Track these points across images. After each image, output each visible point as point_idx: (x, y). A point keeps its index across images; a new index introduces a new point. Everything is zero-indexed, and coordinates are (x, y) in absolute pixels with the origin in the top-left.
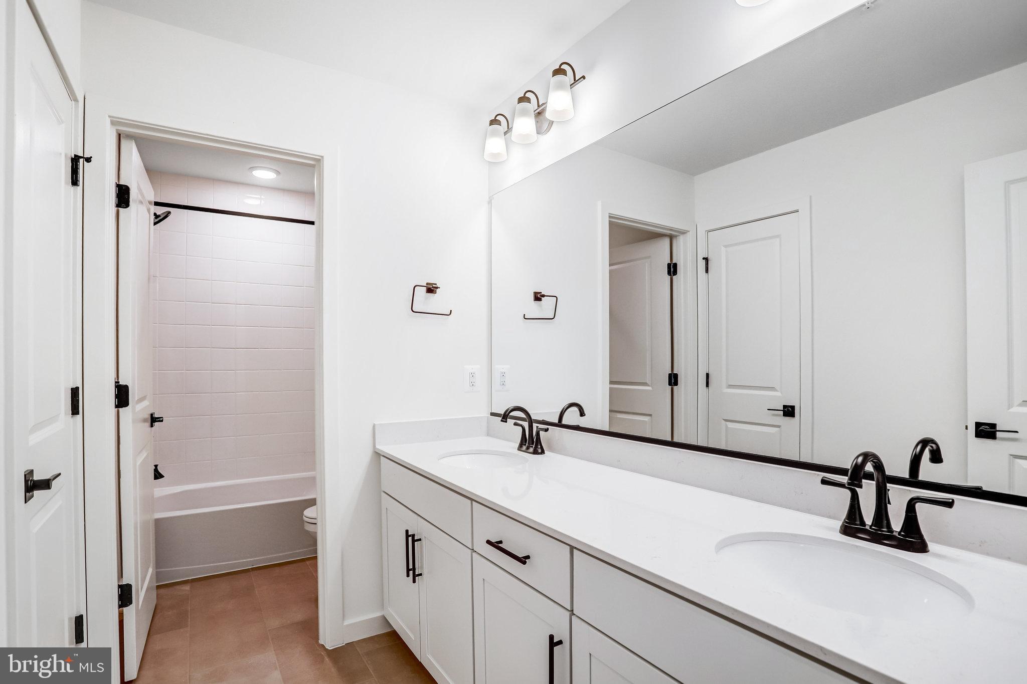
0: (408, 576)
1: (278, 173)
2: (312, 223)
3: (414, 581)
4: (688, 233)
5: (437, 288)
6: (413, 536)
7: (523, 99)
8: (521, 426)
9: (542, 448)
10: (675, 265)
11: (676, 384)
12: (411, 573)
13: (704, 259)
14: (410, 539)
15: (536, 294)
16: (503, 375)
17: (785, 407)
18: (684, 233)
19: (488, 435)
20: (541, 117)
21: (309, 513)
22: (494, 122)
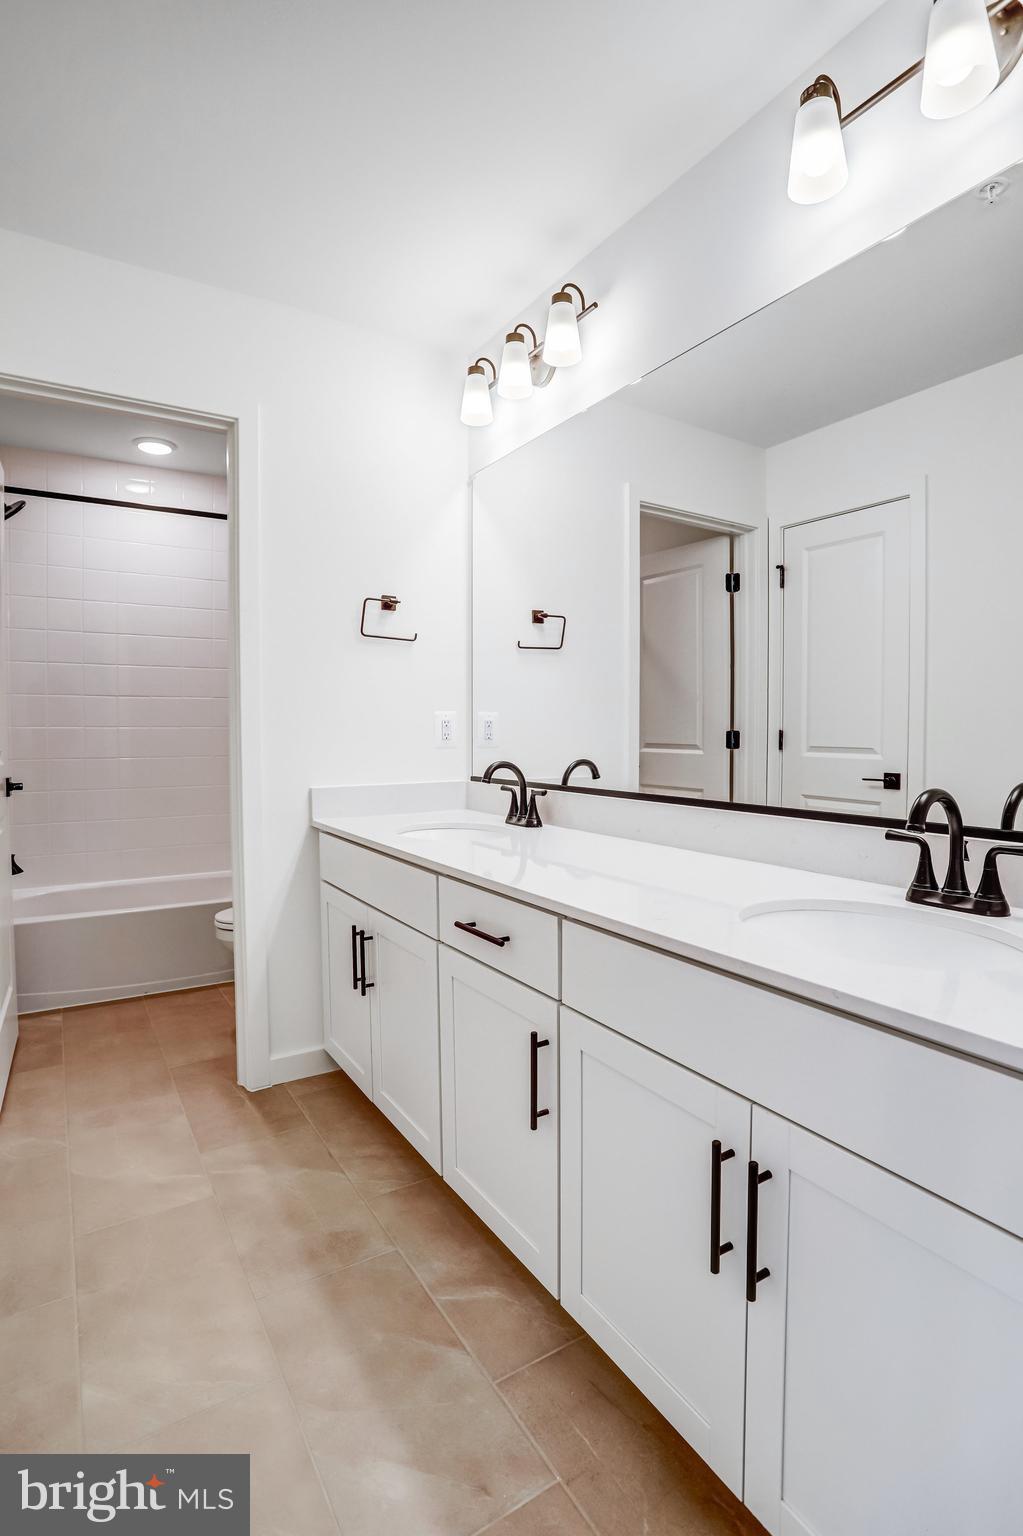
0: (355, 987)
1: (173, 446)
2: (224, 517)
3: (364, 994)
4: (756, 532)
5: (397, 602)
6: (362, 933)
7: (514, 337)
8: (511, 790)
9: (538, 817)
10: (737, 577)
11: (737, 745)
12: (359, 983)
13: (778, 567)
14: (358, 937)
15: (535, 613)
16: (489, 725)
17: (886, 775)
18: (749, 530)
19: (468, 807)
20: (538, 362)
21: (220, 916)
22: (475, 369)
